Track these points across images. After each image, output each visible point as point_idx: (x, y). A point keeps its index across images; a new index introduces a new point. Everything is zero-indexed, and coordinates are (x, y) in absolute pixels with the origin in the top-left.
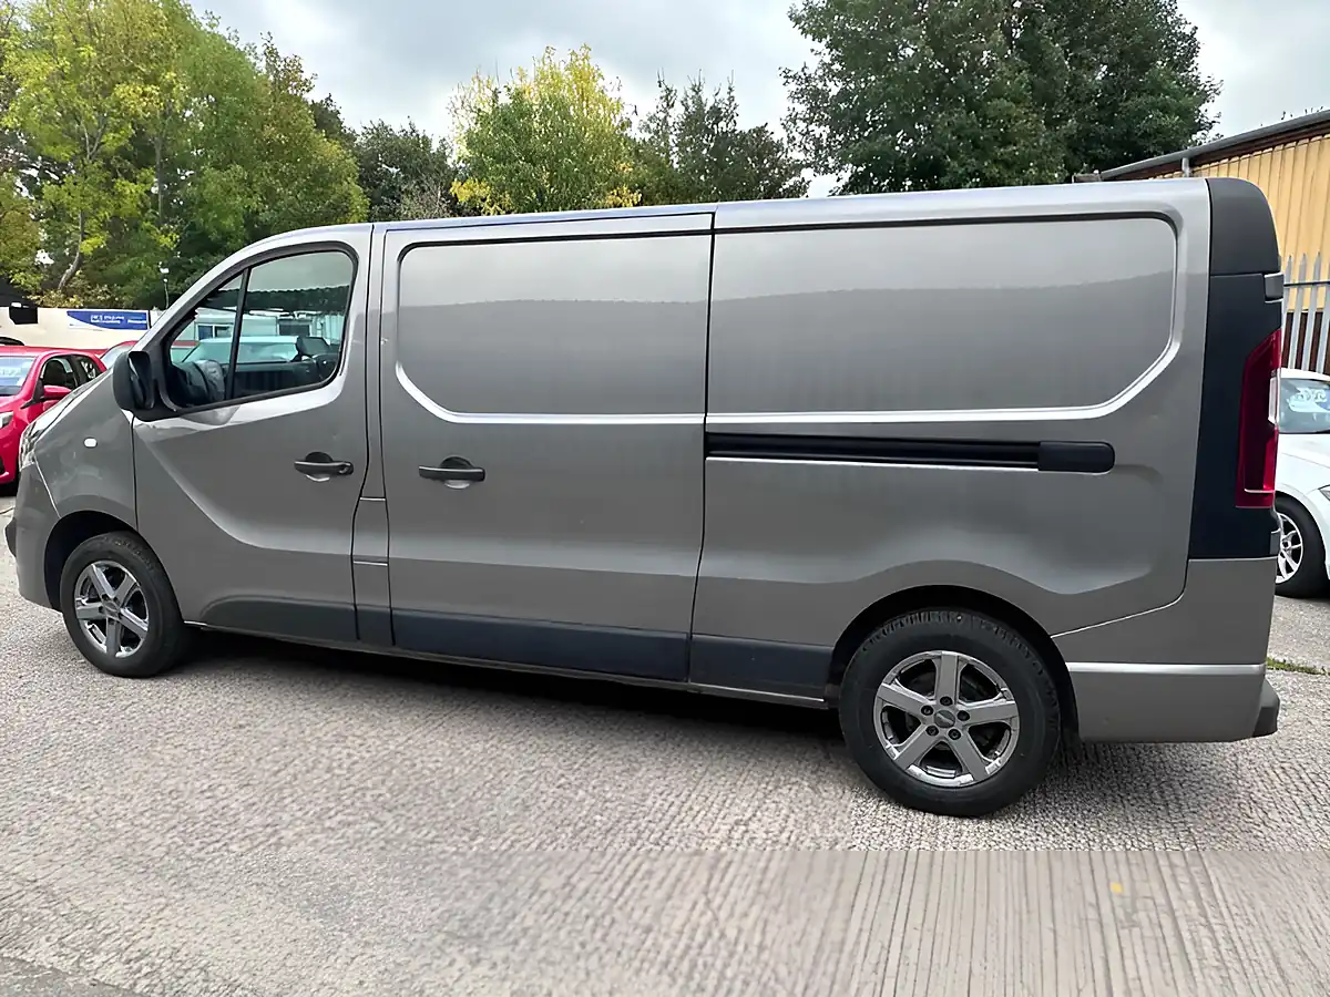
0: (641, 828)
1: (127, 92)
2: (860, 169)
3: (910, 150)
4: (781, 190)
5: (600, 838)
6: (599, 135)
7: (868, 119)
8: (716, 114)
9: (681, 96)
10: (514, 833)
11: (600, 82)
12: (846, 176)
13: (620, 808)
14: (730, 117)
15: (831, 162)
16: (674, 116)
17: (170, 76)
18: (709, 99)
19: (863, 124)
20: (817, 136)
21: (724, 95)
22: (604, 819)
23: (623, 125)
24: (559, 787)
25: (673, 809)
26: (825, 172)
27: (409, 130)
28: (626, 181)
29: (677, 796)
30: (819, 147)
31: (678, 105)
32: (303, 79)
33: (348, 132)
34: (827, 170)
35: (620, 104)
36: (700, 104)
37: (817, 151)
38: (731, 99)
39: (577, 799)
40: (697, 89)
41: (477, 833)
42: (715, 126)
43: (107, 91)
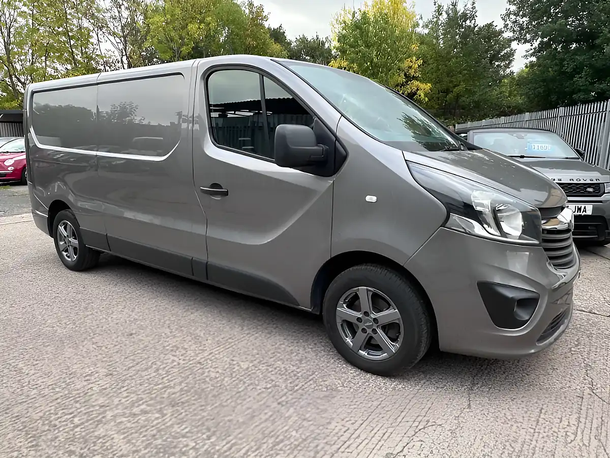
0: (319, 448)
1: (192, 27)
2: (545, 39)
3: (576, 27)
4: (500, 56)
5: (289, 452)
6: (402, 31)
7: (552, 11)
8: (465, 17)
9: (445, 8)
10: (235, 437)
11: (405, 5)
12: (536, 44)
13: (312, 428)
14: (473, 17)
15: (528, 36)
16: (441, 19)
17: (209, 19)
18: (460, 8)
19: (549, 15)
20: (521, 23)
21: (469, 6)
22: (298, 435)
23: (415, 26)
24: (279, 404)
25: (347, 435)
26: (525, 42)
27: (315, 38)
28: (415, 54)
29: (353, 424)
30: (522, 28)
31: (444, 13)
32: (264, 16)
33: (289, 41)
34: (526, 41)
35: (414, 15)
36: (456, 12)
37: (520, 31)
38: (474, 8)
39: (287, 415)
40: (454, 5)
41: (214, 433)
42: (464, 23)
43: (184, 27)
